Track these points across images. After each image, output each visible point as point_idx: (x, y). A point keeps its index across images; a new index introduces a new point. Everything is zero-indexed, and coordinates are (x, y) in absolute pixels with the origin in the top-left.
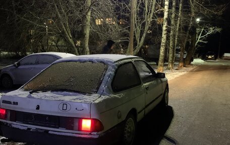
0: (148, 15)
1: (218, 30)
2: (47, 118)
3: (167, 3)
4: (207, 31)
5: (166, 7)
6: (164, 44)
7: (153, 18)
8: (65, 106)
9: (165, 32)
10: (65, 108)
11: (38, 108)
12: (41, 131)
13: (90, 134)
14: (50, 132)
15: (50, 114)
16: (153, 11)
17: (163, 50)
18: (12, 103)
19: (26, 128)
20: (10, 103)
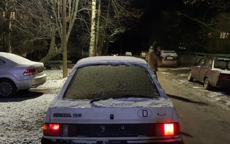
0: (71, 13)
1: (122, 31)
2: (123, 128)
3: (94, 3)
4: (113, 31)
5: (94, 7)
6: (93, 44)
7: (77, 17)
8: (145, 112)
9: (94, 32)
10: (145, 115)
11: (112, 117)
12: (117, 142)
13: (173, 138)
14: (128, 142)
15: (127, 123)
16: (76, 9)
17: (92, 50)
18: (72, 116)
19: (95, 142)
20: (69, 115)
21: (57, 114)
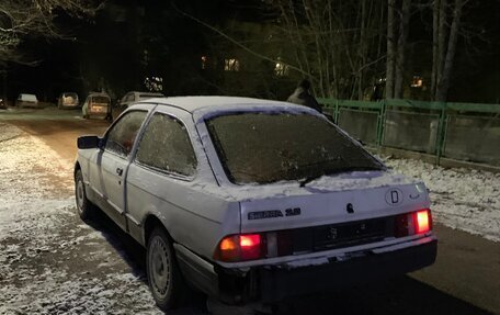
8: (395, 195)
10: (395, 200)
18: (284, 213)
19: (325, 260)
20: (277, 214)
21: (255, 213)
